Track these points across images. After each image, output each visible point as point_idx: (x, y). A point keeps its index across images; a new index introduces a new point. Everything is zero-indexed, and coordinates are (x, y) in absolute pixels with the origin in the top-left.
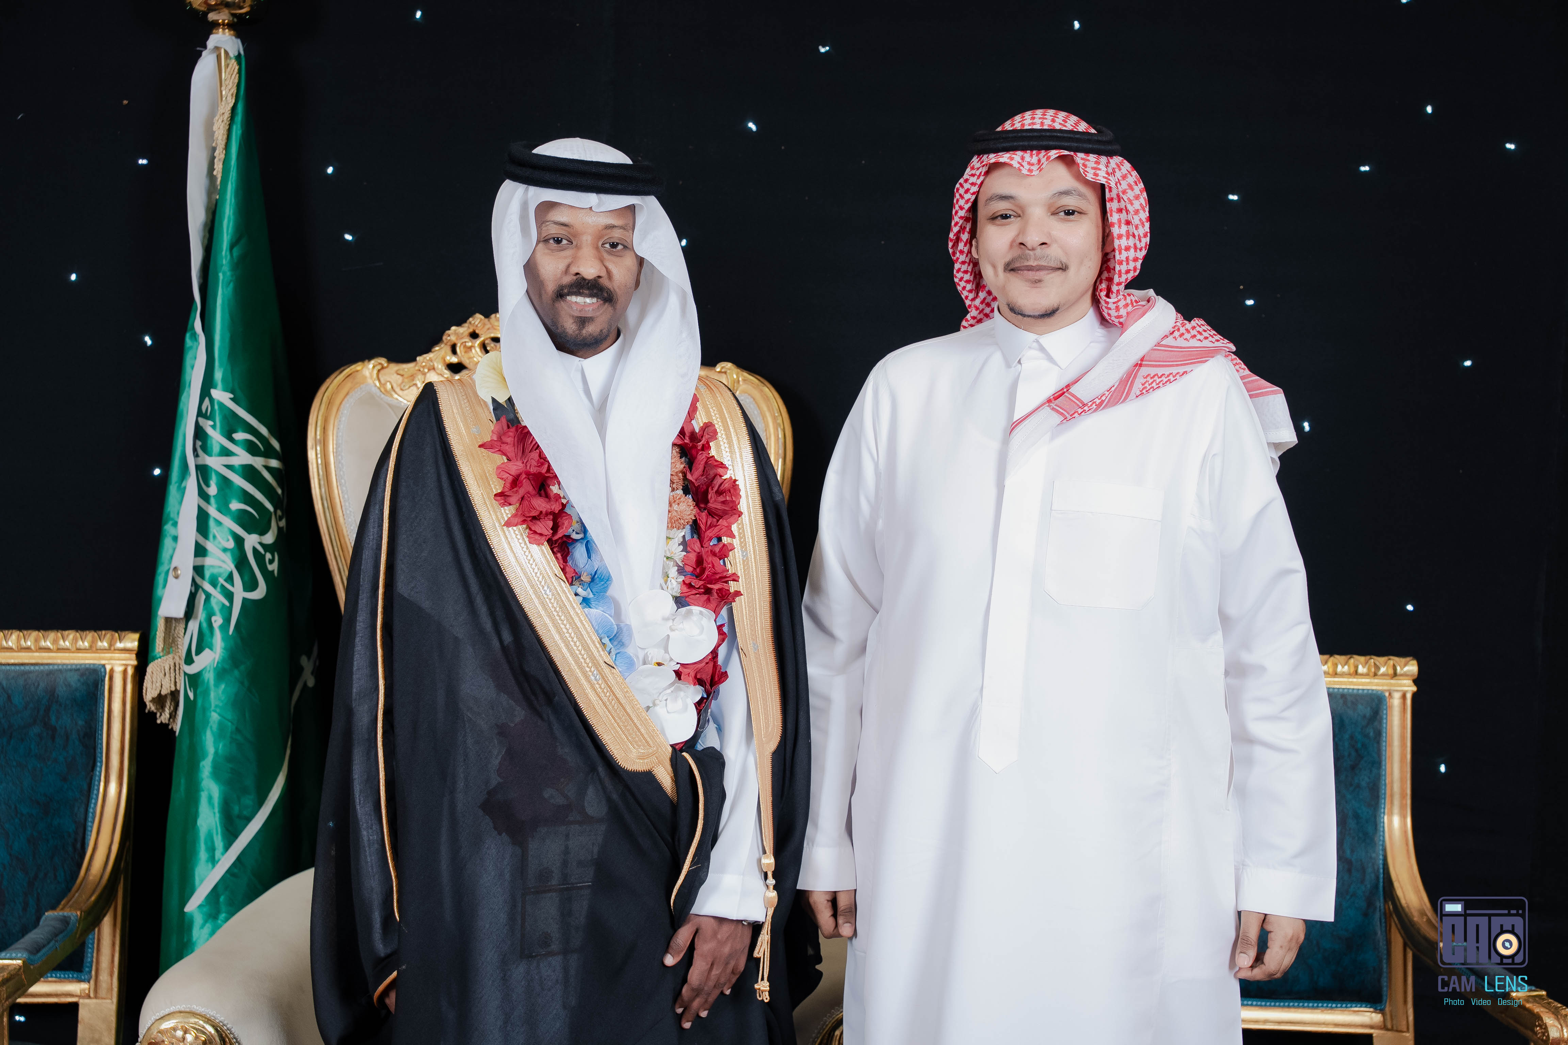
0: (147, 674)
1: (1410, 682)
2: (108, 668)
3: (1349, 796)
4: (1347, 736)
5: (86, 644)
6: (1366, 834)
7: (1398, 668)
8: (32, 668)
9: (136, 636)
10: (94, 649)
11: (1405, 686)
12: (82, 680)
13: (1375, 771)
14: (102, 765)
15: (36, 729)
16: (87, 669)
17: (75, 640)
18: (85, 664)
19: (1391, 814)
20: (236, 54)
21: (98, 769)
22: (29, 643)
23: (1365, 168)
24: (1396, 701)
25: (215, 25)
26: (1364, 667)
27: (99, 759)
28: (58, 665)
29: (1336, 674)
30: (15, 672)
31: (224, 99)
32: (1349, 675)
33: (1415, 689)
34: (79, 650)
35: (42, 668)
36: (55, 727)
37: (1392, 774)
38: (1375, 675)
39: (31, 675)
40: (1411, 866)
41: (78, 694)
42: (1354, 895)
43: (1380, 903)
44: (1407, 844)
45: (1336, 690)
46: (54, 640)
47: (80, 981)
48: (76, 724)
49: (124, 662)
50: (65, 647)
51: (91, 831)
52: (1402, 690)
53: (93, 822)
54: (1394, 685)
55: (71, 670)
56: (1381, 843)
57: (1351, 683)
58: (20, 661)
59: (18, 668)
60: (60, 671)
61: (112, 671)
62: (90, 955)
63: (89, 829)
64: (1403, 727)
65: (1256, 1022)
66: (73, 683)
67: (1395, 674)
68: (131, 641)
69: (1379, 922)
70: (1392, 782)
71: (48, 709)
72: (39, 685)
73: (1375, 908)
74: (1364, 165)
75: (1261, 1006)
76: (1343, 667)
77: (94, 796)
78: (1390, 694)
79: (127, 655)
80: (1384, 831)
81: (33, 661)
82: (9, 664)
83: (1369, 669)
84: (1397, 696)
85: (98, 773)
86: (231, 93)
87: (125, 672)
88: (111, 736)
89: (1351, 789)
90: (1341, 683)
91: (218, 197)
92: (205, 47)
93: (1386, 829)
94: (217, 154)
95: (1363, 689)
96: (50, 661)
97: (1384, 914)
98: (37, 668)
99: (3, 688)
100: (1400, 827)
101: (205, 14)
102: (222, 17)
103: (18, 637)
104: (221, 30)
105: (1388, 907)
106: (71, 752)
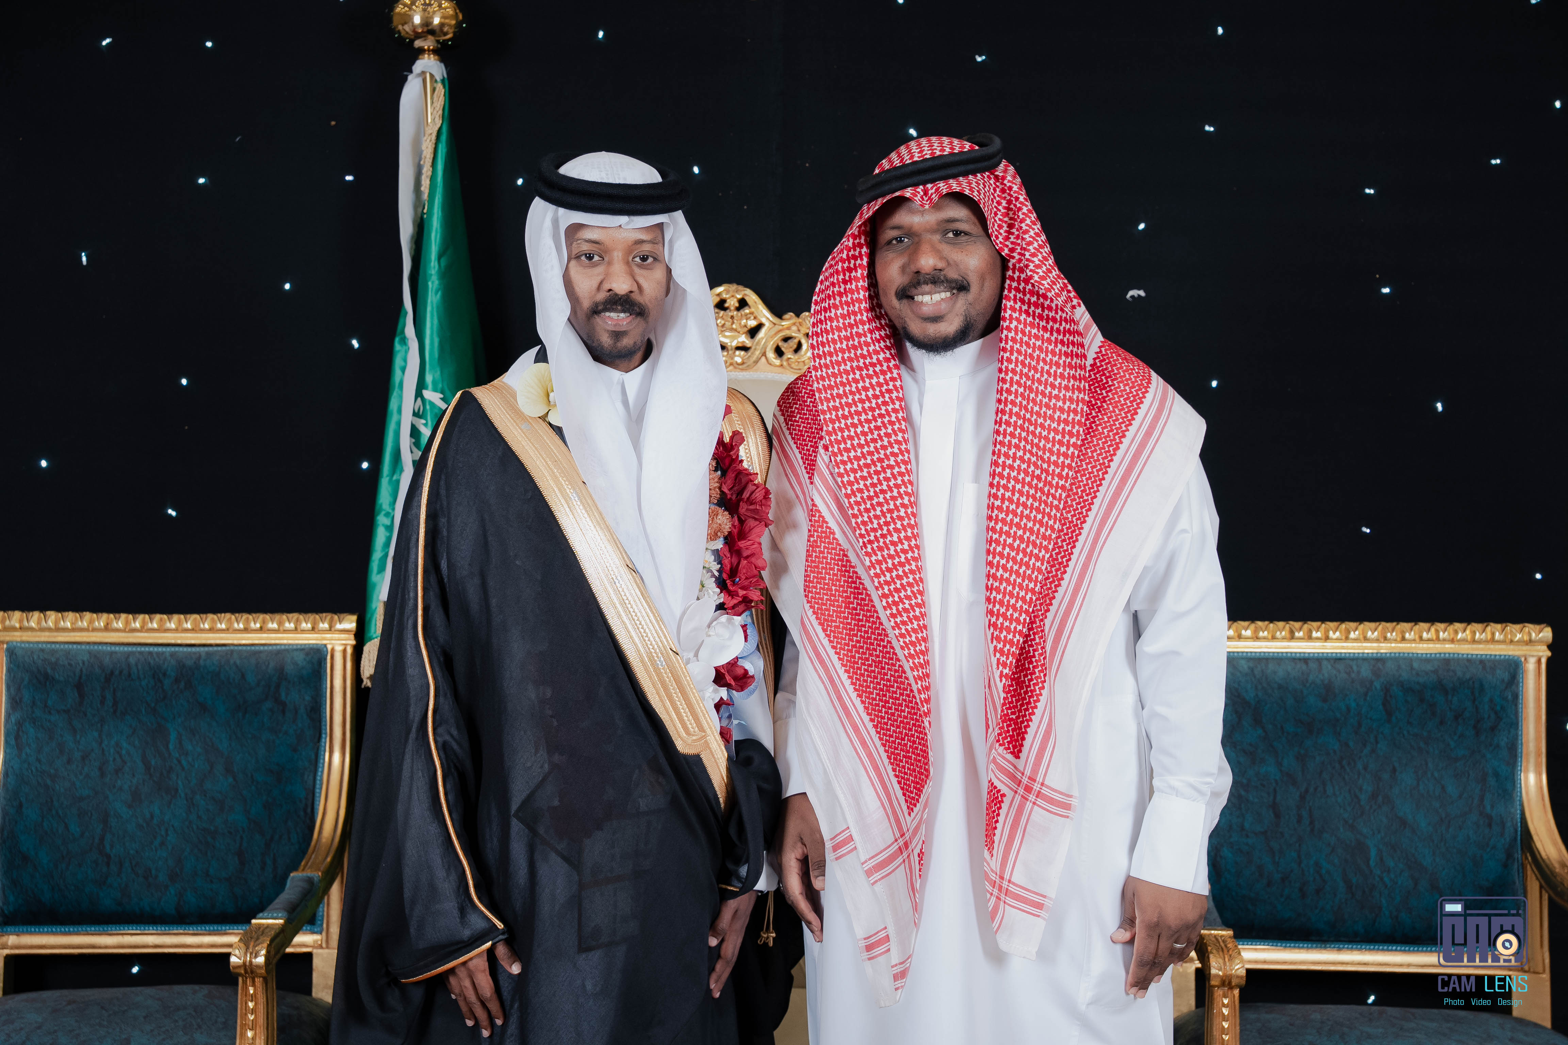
0: (364, 653)
1: (1545, 648)
2: (329, 647)
3: (1489, 756)
4: (1486, 699)
5: (309, 626)
6: (1506, 791)
7: (1534, 635)
8: (262, 648)
9: (354, 618)
10: (316, 630)
11: (1539, 651)
12: (308, 659)
13: (1513, 731)
14: (326, 737)
15: (268, 705)
16: (311, 649)
17: (297, 622)
18: (309, 644)
19: (1527, 771)
20: (441, 77)
21: (323, 740)
22: (258, 625)
23: (1496, 162)
24: (1531, 666)
25: (421, 51)
26: (1500, 634)
27: (323, 731)
28: (285, 645)
29: (1474, 641)
30: (247, 651)
31: (429, 121)
32: (1486, 642)
33: (1549, 654)
34: (303, 631)
35: (270, 648)
36: (285, 702)
37: (1528, 734)
38: (1512, 641)
39: (261, 655)
40: (1548, 820)
41: (304, 672)
42: (1494, 848)
43: (1518, 855)
44: (1543, 800)
45: (1474, 656)
46: (280, 622)
47: (313, 932)
48: (304, 699)
49: (344, 642)
50: (291, 628)
51: (320, 796)
52: (1537, 656)
53: (321, 788)
54: (1530, 650)
55: (297, 650)
56: (1519, 799)
57: (1489, 649)
58: (251, 642)
59: (249, 648)
60: (287, 650)
61: (333, 650)
62: (322, 909)
63: (317, 795)
64: (1539, 690)
65: (1401, 965)
66: (299, 663)
67: (1530, 642)
68: (350, 623)
69: (1516, 874)
70: (1528, 741)
71: (278, 686)
72: (269, 664)
73: (1514, 860)
74: (1495, 159)
75: (1405, 951)
76: (1481, 634)
77: (321, 764)
78: (1525, 659)
79: (347, 636)
80: (1521, 787)
81: (263, 642)
82: (240, 645)
83: (1506, 636)
84: (1532, 661)
85: (323, 743)
86: (437, 117)
87: (345, 651)
88: (334, 711)
89: (1491, 749)
90: (1478, 649)
91: (425, 211)
92: (411, 72)
93: (1523, 785)
94: (424, 170)
95: (1500, 656)
96: (277, 642)
97: (1522, 864)
98: (266, 648)
99: (237, 666)
100: (1536, 783)
101: (412, 41)
102: (428, 43)
103: (247, 619)
104: (426, 56)
105: (1527, 858)
106: (300, 725)
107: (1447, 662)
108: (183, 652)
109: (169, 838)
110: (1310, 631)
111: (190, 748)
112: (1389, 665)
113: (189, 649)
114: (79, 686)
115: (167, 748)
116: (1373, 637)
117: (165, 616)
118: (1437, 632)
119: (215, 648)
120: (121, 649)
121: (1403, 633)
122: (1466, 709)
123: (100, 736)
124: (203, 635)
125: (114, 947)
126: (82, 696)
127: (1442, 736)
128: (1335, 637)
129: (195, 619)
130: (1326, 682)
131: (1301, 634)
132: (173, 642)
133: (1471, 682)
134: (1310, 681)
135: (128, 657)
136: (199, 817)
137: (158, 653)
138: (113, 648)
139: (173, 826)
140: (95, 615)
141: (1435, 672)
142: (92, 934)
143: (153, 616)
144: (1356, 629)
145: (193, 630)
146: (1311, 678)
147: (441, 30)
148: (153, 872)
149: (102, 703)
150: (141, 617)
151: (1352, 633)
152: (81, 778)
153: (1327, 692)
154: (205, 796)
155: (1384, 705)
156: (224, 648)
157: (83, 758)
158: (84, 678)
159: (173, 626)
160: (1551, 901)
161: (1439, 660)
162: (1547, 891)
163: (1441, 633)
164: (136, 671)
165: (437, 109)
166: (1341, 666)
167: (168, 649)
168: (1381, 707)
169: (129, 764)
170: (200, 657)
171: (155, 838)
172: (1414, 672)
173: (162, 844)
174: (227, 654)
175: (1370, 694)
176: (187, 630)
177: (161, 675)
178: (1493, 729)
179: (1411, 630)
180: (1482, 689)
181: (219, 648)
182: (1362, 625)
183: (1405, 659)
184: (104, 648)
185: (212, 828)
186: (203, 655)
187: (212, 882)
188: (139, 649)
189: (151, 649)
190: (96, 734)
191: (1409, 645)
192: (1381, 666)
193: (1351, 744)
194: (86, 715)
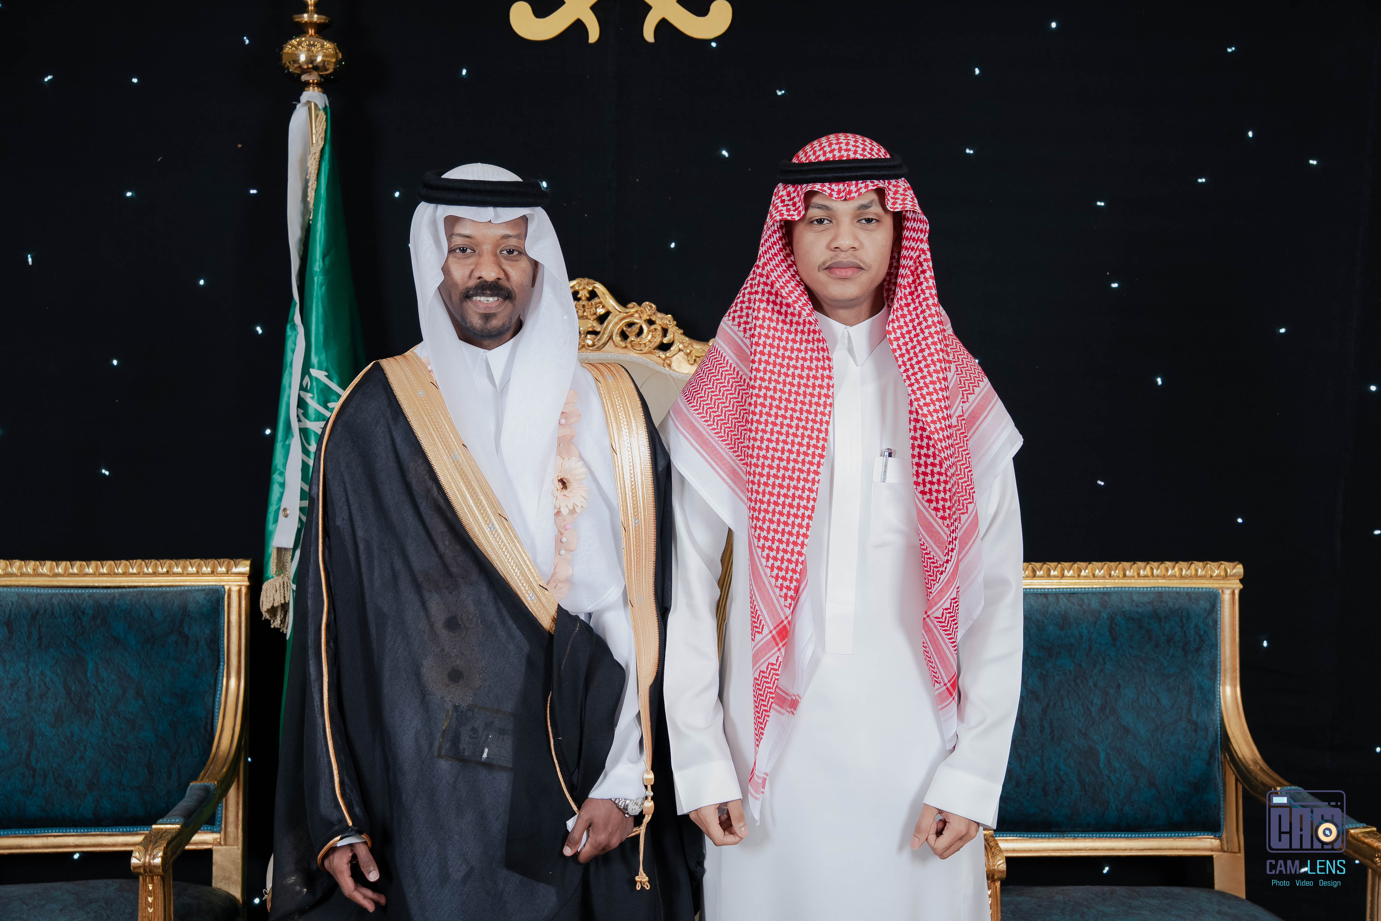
0: (260, 592)
1: (1238, 581)
2: (227, 588)
3: (1194, 673)
4: (1192, 626)
5: (209, 569)
6: (1208, 701)
7: (1229, 571)
8: (168, 589)
9: (248, 562)
10: (215, 573)
11: (1233, 584)
12: (207, 599)
13: (1213, 651)
14: (224, 665)
15: (173, 638)
16: (211, 590)
17: (199, 566)
18: (209, 586)
19: (1225, 684)
20: (324, 106)
21: (221, 667)
22: (165, 570)
23: (1202, 180)
24: (1227, 596)
25: (307, 84)
26: (1202, 570)
27: (222, 660)
28: (188, 586)
29: (1181, 577)
30: (155, 592)
31: (314, 142)
32: (1192, 577)
33: (1241, 586)
34: (204, 574)
35: (175, 589)
36: (188, 636)
37: (1225, 654)
38: (1211, 576)
39: (167, 595)
40: (1242, 725)
41: (205, 610)
42: (1200, 749)
43: (1219, 755)
44: (1238, 708)
45: (1182, 589)
46: (184, 567)
47: (213, 832)
48: (204, 633)
49: (239, 583)
50: (193, 572)
51: (218, 716)
52: (1231, 588)
53: (219, 709)
54: (1226, 584)
55: (198, 590)
56: (1218, 707)
57: (1194, 583)
58: (158, 584)
59: (157, 589)
60: (190, 591)
61: (230, 590)
62: (221, 811)
63: (216, 714)
64: (1234, 617)
65: (1125, 850)
66: (200, 601)
67: (1226, 577)
68: (244, 567)
69: (1217, 769)
70: (1225, 660)
71: (182, 622)
72: (174, 602)
73: (1215, 759)
74: (1201, 178)
77: (219, 689)
78: (1222, 591)
79: (242, 578)
80: (1220, 698)
81: (170, 584)
82: (150, 587)
83: (1206, 572)
84: (1228, 592)
85: (221, 671)
86: (321, 137)
87: (240, 591)
88: (231, 642)
89: (1196, 666)
90: (1184, 584)
91: (311, 218)
92: (299, 102)
93: (1221, 697)
94: (310, 184)
95: (1203, 588)
96: (181, 584)
97: (1222, 762)
98: (172, 589)
99: (146, 605)
100: (1232, 695)
101: (299, 76)
102: (312, 77)
103: (156, 565)
104: (311, 88)
105: (1225, 757)
106: (201, 655)
107: (1160, 594)
108: (100, 594)
109: (87, 753)
110: (1049, 570)
111: (105, 675)
112: (1114, 597)
113: (105, 591)
114: (9, 624)
115: (86, 676)
116: (1100, 574)
117: (84, 563)
118: (1152, 569)
119: (128, 590)
120: (46, 591)
121: (1124, 571)
122: (1176, 633)
123: (27, 666)
124: (117, 579)
125: (40, 848)
126: (11, 632)
127: (1157, 657)
128: (1069, 575)
129: (111, 565)
130: (1063, 613)
131: (1042, 572)
132: (91, 584)
133: (1180, 611)
134: (1050, 613)
135: (52, 598)
136: (114, 735)
137: (78, 595)
138: (39, 591)
139: (90, 743)
140: (23, 562)
141: (1151, 603)
142: (21, 837)
143: (73, 563)
144: (1087, 568)
145: (108, 575)
146: (1050, 610)
147: (324, 65)
148: (74, 782)
149: (29, 638)
150: (64, 563)
151: (1083, 571)
152: (10, 702)
153: (1064, 621)
154: (119, 716)
155: (1110, 631)
156: (135, 589)
157: (12, 686)
158: (13, 616)
159: (91, 571)
160: (1244, 790)
161: (1153, 593)
162: (1241, 783)
163: (1155, 571)
164: (58, 610)
165: (320, 132)
166: (1074, 600)
167: (87, 591)
168: (1108, 633)
169: (52, 690)
170: (114, 598)
171: (75, 754)
172: (1134, 604)
173: (82, 758)
174: (137, 594)
175: (1098, 623)
176: (103, 575)
177: (80, 613)
178: (1198, 650)
179: (1131, 568)
180: (1188, 617)
181: (131, 590)
182: (1091, 565)
183: (1126, 592)
184: (31, 590)
185: (125, 744)
186: (117, 596)
187: (124, 790)
188: (61, 591)
189: (72, 591)
190: (23, 665)
191: (1129, 581)
192: (1107, 600)
193: (1084, 665)
194: (14, 649)
